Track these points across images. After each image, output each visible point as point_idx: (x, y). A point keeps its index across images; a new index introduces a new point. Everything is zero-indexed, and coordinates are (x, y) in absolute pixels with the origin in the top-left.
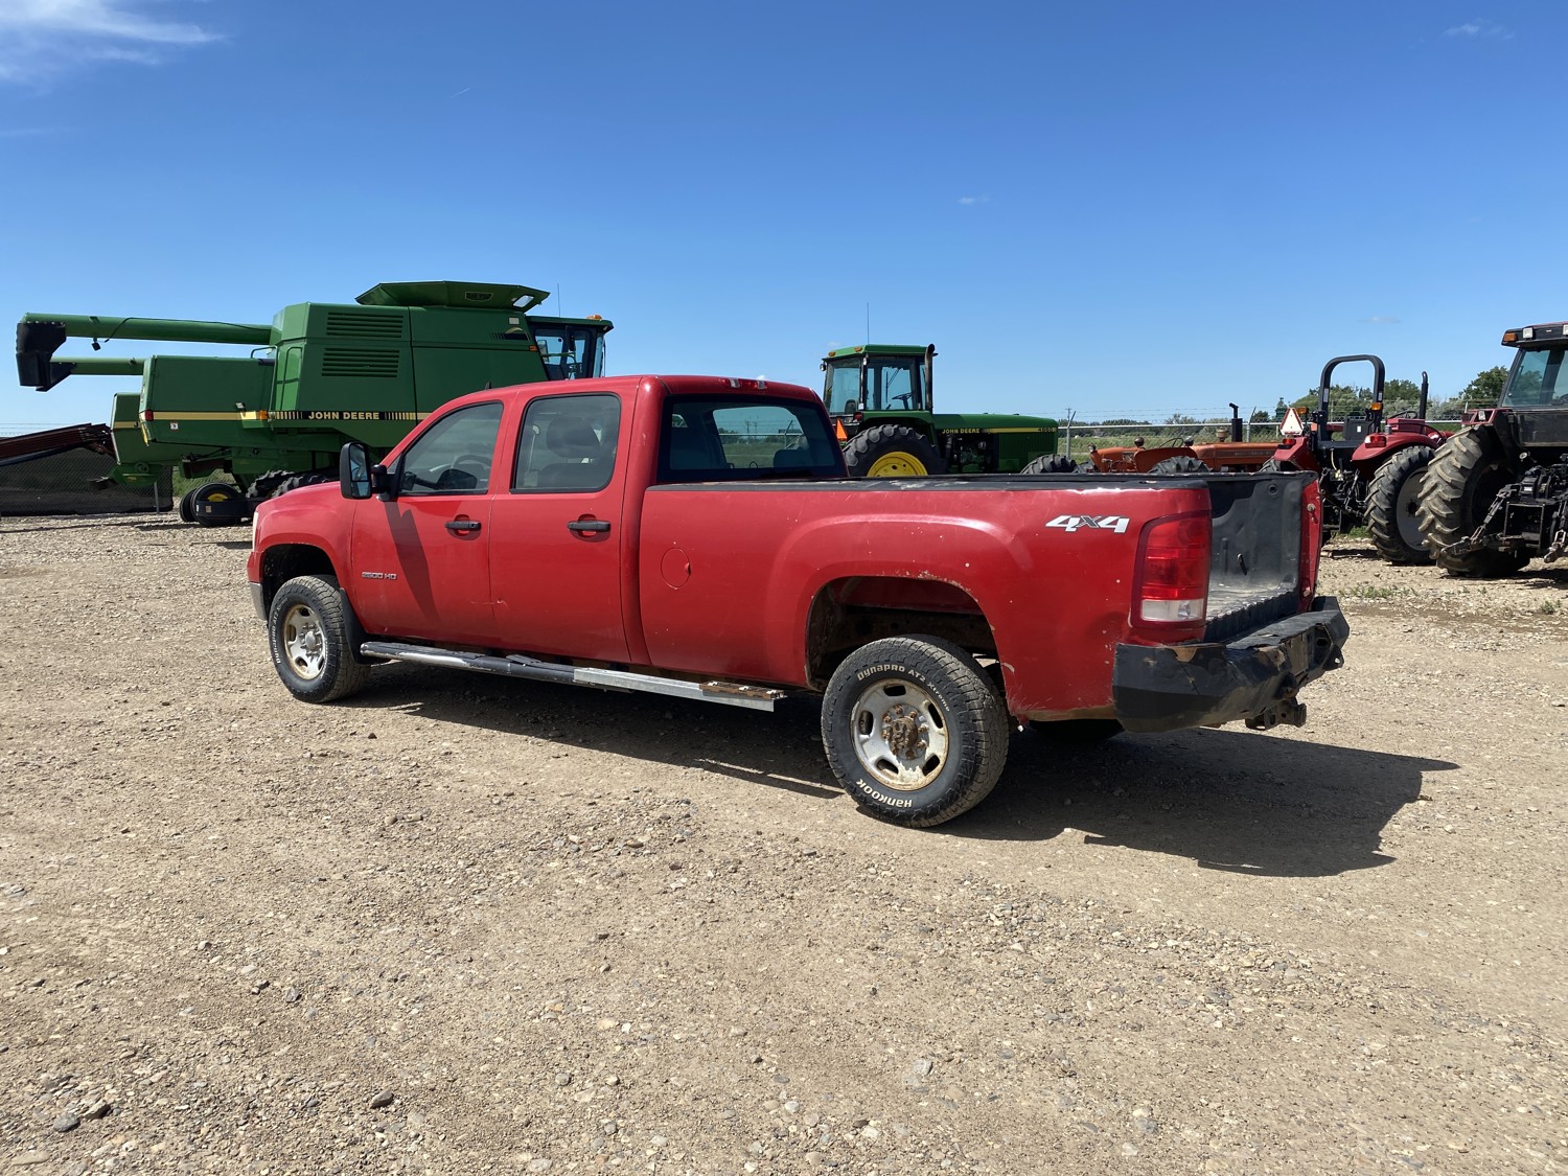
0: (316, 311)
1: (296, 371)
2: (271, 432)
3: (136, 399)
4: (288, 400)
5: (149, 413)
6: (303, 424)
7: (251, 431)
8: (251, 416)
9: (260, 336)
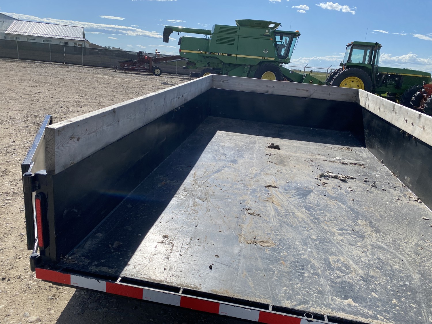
0: (217, 26)
5: (180, 50)
6: (210, 55)
9: (209, 32)
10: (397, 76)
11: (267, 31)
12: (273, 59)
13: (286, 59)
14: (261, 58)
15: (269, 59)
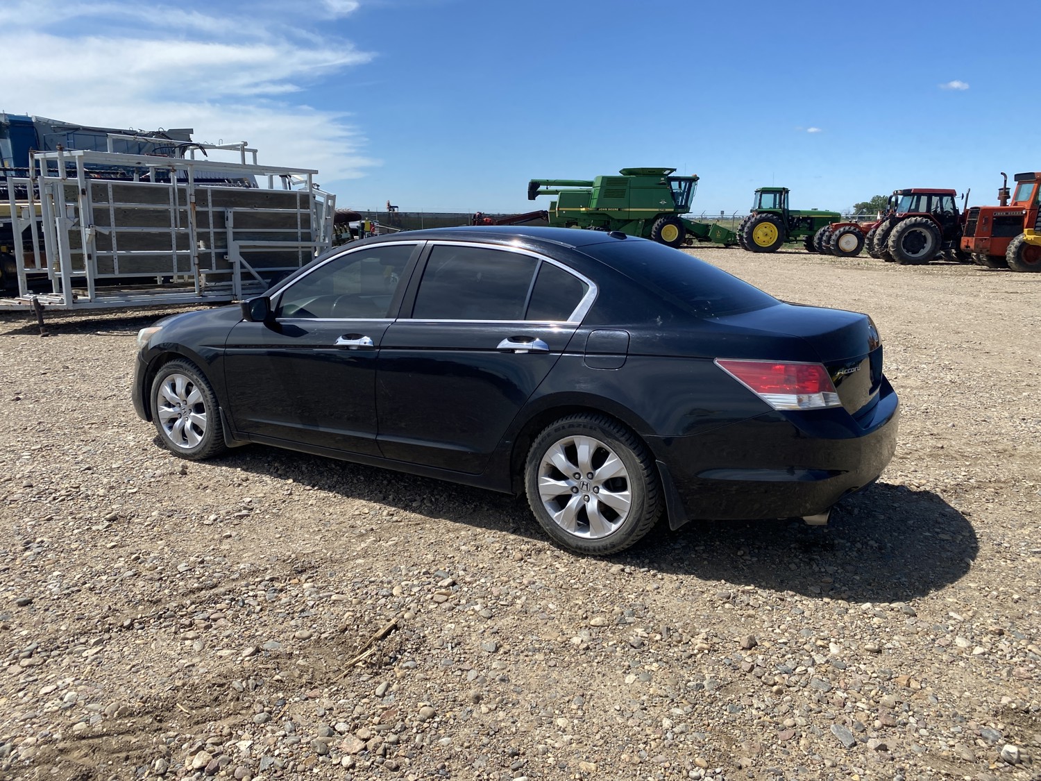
0: (603, 177)
1: (596, 196)
2: (588, 214)
3: (556, 202)
4: (594, 204)
5: (558, 208)
6: (597, 212)
7: (584, 214)
8: (584, 209)
9: (590, 184)
10: (808, 218)
11: (663, 179)
12: (672, 210)
13: (686, 208)
14: (657, 210)
15: (667, 210)
